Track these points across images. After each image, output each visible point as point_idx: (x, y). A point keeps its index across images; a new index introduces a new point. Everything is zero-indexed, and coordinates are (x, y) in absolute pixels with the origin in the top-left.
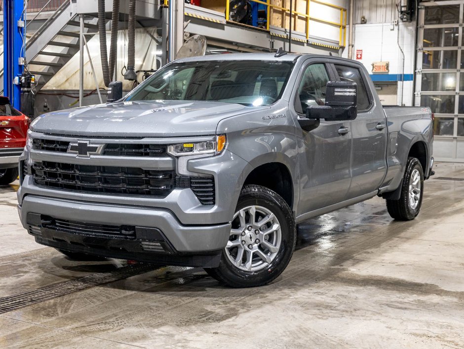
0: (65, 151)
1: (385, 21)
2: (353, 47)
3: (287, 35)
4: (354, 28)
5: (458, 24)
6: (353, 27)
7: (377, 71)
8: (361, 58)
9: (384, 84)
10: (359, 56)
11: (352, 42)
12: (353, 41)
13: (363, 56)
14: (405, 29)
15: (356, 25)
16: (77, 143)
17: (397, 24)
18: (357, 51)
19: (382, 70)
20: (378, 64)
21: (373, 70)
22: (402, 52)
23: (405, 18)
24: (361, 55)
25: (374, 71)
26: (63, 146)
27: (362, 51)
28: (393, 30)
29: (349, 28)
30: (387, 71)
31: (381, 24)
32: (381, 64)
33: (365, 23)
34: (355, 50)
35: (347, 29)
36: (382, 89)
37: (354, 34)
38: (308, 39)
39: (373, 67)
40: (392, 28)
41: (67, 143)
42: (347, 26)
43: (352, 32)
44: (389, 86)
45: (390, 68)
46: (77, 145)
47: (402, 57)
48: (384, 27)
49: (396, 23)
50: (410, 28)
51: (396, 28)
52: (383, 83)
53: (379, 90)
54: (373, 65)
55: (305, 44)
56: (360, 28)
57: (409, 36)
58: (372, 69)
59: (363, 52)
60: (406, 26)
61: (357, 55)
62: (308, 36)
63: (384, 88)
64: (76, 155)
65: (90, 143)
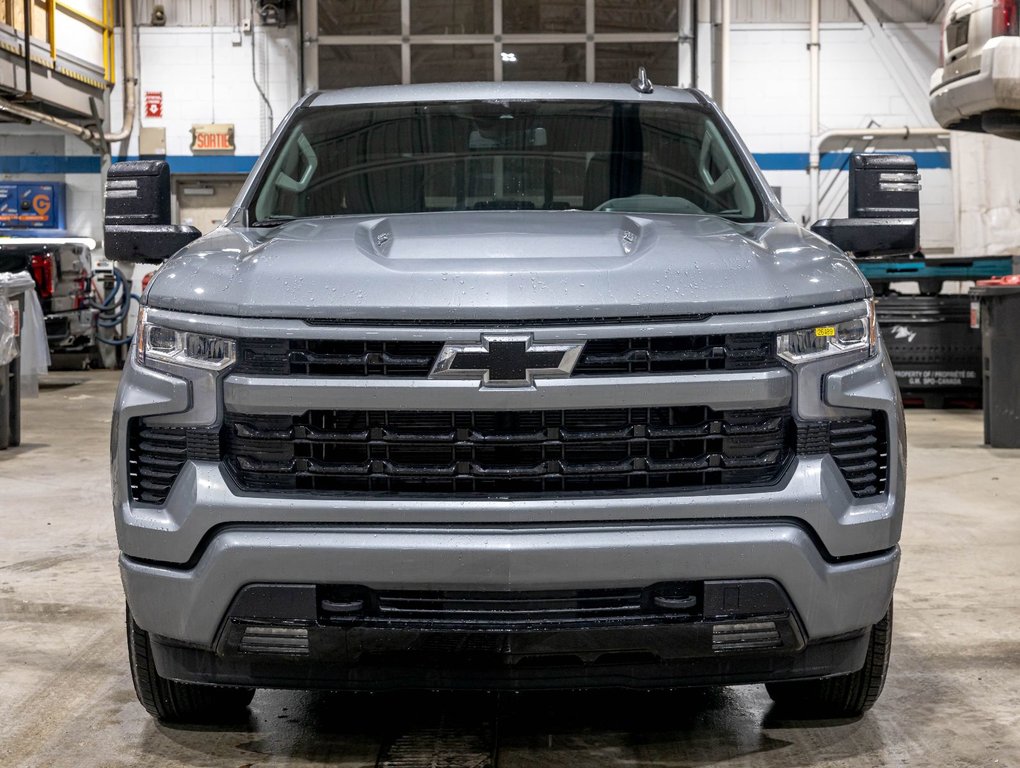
0: (422, 372)
1: (215, 22)
2: (135, 84)
3: (20, 46)
4: (135, 36)
5: (400, 37)
6: (133, 33)
7: (204, 148)
8: (158, 114)
9: (221, 182)
10: (154, 109)
11: (133, 72)
12: (136, 71)
13: (163, 108)
14: (270, 44)
15: (142, 30)
16: (480, 342)
17: (250, 32)
18: (149, 95)
19: (218, 146)
20: (206, 131)
21: (193, 144)
22: (267, 101)
23: (272, 17)
24: (159, 106)
25: (196, 147)
26: (418, 358)
27: (160, 95)
28: (238, 44)
29: (124, 35)
30: (231, 148)
31: (208, 30)
32: (213, 130)
33: (163, 25)
34: (143, 94)
35: (117, 38)
36: (215, 193)
37: (136, 51)
38: (56, 59)
39: (194, 137)
40: (238, 41)
42: (117, 31)
43: (133, 48)
44: (234, 185)
45: (237, 141)
46: (484, 350)
47: (268, 114)
48: (215, 36)
49: (248, 28)
50: (283, 41)
51: (247, 40)
52: (217, 178)
53: (209, 195)
54: (193, 131)
55: (49, 73)
56: (150, 36)
57: (282, 61)
58: (191, 141)
59: (164, 97)
60: (273, 38)
61: (149, 106)
62: (56, 53)
63: (220, 190)
64: (476, 383)
65: (534, 341)
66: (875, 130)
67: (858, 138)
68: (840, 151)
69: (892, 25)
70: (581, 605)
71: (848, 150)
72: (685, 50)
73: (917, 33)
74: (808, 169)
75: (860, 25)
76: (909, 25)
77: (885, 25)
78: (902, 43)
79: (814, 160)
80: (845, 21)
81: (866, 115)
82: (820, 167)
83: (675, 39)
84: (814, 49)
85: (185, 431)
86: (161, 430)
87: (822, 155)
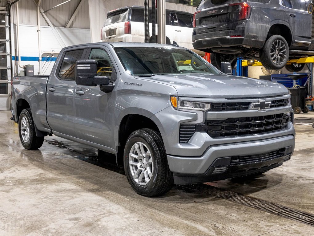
0: (247, 109)
16: (258, 102)
26: (246, 105)
41: (249, 104)
46: (259, 104)
64: (257, 111)
65: (266, 102)
66: (54, 52)
67: (50, 54)
68: (46, 57)
69: (57, 27)
70: (270, 155)
71: (48, 57)
72: (7, 30)
73: (62, 30)
74: (39, 61)
75: (49, 27)
76: (60, 28)
77: (55, 27)
78: (59, 32)
79: (41, 59)
80: (45, 26)
81: (51, 49)
82: (42, 60)
83: (5, 27)
84: (39, 32)
85: (195, 125)
86: (187, 125)
87: (42, 58)
